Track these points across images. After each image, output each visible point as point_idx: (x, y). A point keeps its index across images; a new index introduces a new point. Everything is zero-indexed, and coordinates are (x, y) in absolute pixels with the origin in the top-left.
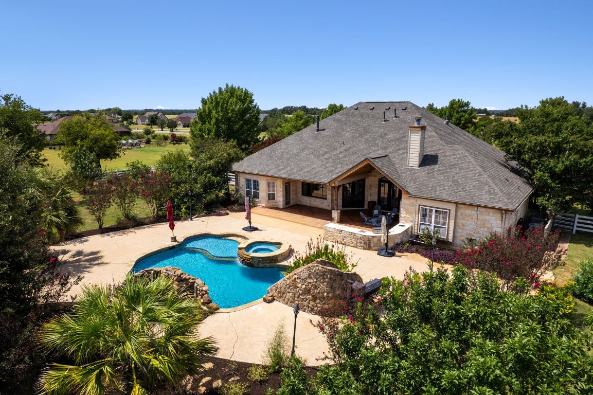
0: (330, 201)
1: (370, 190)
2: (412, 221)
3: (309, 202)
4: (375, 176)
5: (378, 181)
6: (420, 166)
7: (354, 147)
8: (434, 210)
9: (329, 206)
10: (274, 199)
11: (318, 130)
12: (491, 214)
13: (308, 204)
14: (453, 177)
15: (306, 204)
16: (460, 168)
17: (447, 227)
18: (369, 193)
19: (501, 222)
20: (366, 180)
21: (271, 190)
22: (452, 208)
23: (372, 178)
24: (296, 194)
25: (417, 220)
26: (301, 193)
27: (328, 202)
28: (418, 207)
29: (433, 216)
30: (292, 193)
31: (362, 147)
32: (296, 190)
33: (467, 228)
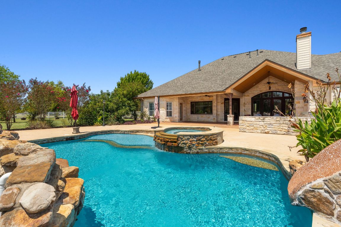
0: (216, 115)
1: (244, 107)
3: (197, 118)
4: (248, 96)
5: (251, 99)
9: (214, 119)
10: (171, 115)
15: (194, 120)
18: (244, 109)
20: (241, 100)
21: (169, 109)
23: (246, 97)
24: (186, 114)
26: (190, 112)
27: (213, 116)
30: (184, 112)
32: (186, 110)
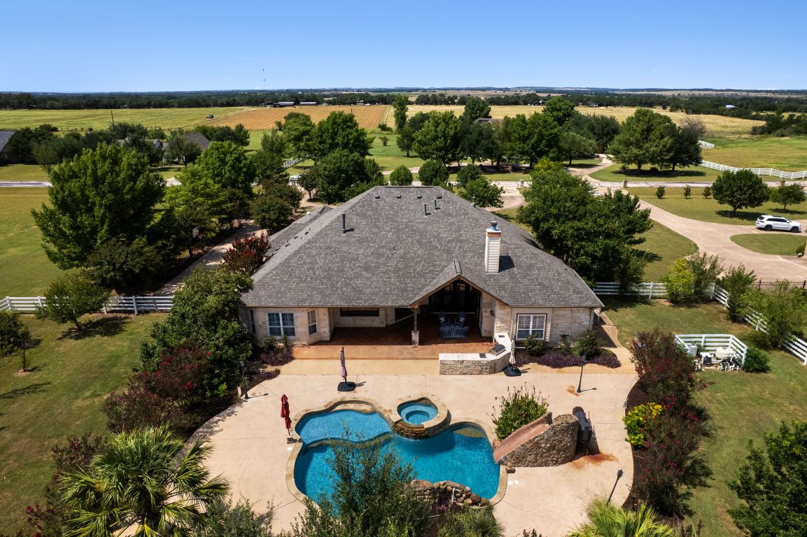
0: (384, 317)
2: (507, 329)
3: (352, 322)
6: (500, 271)
7: (409, 252)
8: (532, 316)
9: (382, 322)
10: (316, 331)
11: (345, 232)
12: (581, 311)
13: (352, 326)
14: (537, 279)
15: (348, 326)
16: (538, 269)
17: (544, 329)
19: (588, 317)
21: (311, 322)
22: (549, 312)
25: (515, 328)
26: (339, 313)
28: (516, 316)
29: (531, 322)
31: (420, 252)
33: (561, 326)
